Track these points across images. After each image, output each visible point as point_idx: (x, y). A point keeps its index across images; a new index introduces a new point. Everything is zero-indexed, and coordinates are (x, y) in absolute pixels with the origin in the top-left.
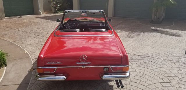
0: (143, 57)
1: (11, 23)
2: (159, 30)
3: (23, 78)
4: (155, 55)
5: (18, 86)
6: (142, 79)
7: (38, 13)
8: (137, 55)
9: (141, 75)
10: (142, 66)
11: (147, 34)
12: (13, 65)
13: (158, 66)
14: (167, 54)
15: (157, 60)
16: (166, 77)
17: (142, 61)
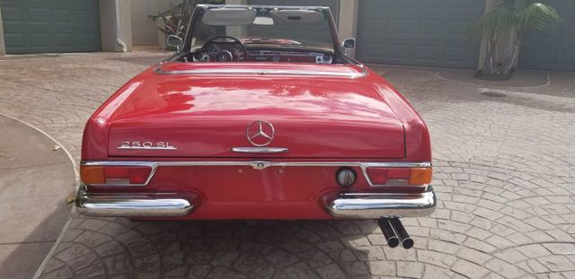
0: (463, 165)
4: (505, 162)
5: (12, 248)
6: (473, 230)
7: (115, 49)
8: (444, 161)
9: (464, 218)
10: (466, 192)
12: (8, 185)
13: (525, 193)
14: (546, 158)
15: (517, 174)
16: (558, 226)
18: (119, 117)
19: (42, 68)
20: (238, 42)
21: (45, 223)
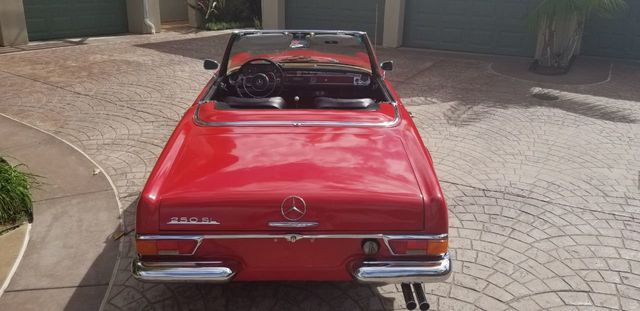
0: (498, 195)
1: (47, 63)
2: (557, 98)
4: (541, 191)
5: (70, 293)
6: (495, 275)
7: (142, 30)
8: (479, 189)
9: (489, 261)
10: (495, 229)
11: (515, 110)
12: (56, 218)
13: (553, 231)
14: (584, 186)
15: (549, 207)
16: (577, 272)
17: (497, 210)
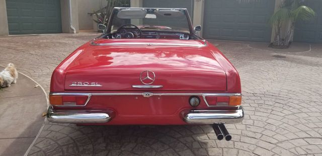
0: (261, 95)
3: (26, 127)
4: (284, 93)
6: (266, 131)
8: (250, 93)
9: (261, 124)
10: (262, 110)
11: (264, 62)
12: (10, 106)
13: (295, 111)
14: (307, 91)
15: (291, 100)
16: (313, 129)
17: (262, 102)
18: (71, 69)
19: (29, 42)
20: (137, 28)
21: (30, 127)
